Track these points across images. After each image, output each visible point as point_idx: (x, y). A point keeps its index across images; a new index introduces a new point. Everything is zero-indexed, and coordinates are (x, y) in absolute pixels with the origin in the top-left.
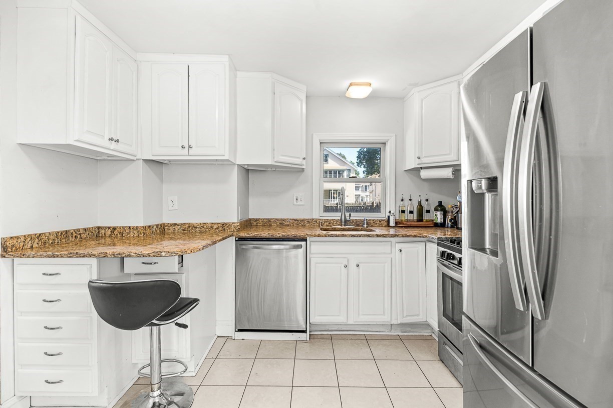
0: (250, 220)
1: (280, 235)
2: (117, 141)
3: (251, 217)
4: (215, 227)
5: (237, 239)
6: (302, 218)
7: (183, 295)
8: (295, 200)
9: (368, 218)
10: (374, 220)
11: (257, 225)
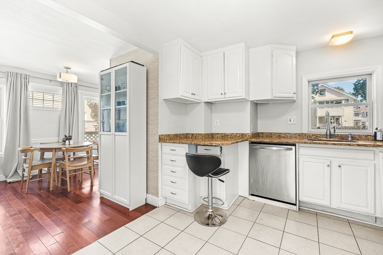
0: (259, 133)
1: (277, 141)
2: (194, 94)
3: (259, 131)
4: (238, 136)
5: (250, 143)
6: (294, 132)
7: (222, 166)
8: (289, 121)
9: (352, 134)
10: (359, 135)
11: (262, 136)
